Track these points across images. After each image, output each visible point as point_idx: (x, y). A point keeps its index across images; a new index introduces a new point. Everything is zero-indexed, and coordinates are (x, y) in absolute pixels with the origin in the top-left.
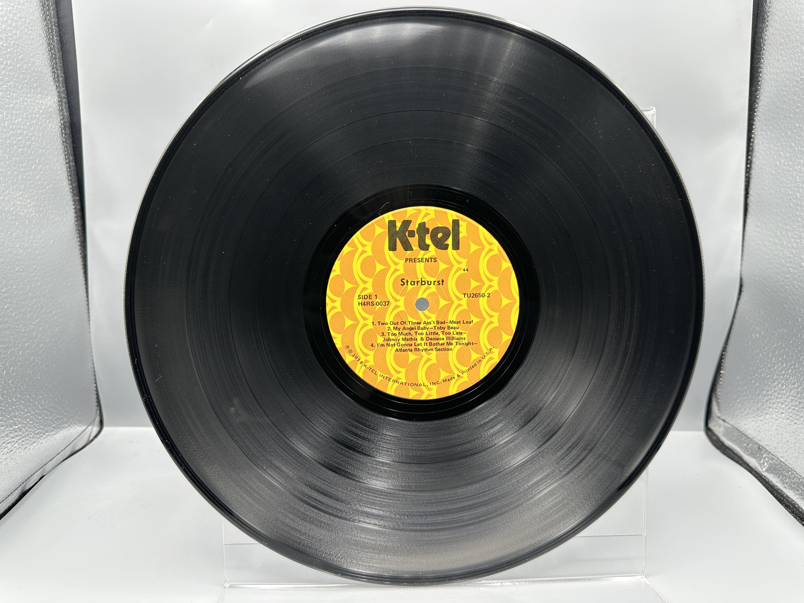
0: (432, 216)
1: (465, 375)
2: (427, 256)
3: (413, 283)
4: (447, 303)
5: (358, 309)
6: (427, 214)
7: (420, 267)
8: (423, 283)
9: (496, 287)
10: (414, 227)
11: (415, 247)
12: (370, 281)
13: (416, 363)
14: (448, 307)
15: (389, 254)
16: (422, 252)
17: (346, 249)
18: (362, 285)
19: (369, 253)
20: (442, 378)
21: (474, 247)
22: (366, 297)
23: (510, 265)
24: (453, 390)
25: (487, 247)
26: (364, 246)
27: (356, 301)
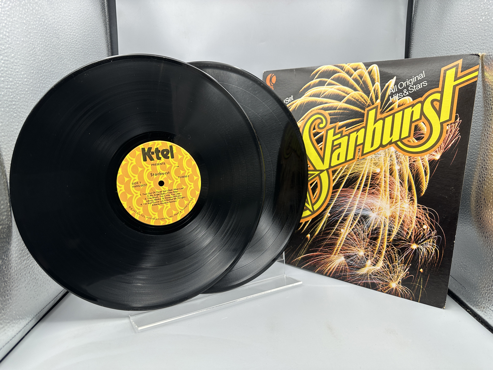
0: (161, 145)
1: (183, 211)
2: (161, 162)
3: (156, 175)
4: (172, 181)
5: (133, 189)
6: (158, 144)
7: (158, 167)
8: (161, 174)
9: (191, 173)
10: (153, 150)
11: (155, 159)
12: (137, 176)
13: (162, 209)
14: (173, 183)
15: (144, 163)
16: (158, 161)
17: (124, 162)
18: (133, 178)
19: (135, 163)
20: (173, 214)
21: (180, 157)
22: (136, 183)
23: (195, 163)
24: (179, 218)
25: (185, 156)
26: (132, 160)
27: (131, 185)
